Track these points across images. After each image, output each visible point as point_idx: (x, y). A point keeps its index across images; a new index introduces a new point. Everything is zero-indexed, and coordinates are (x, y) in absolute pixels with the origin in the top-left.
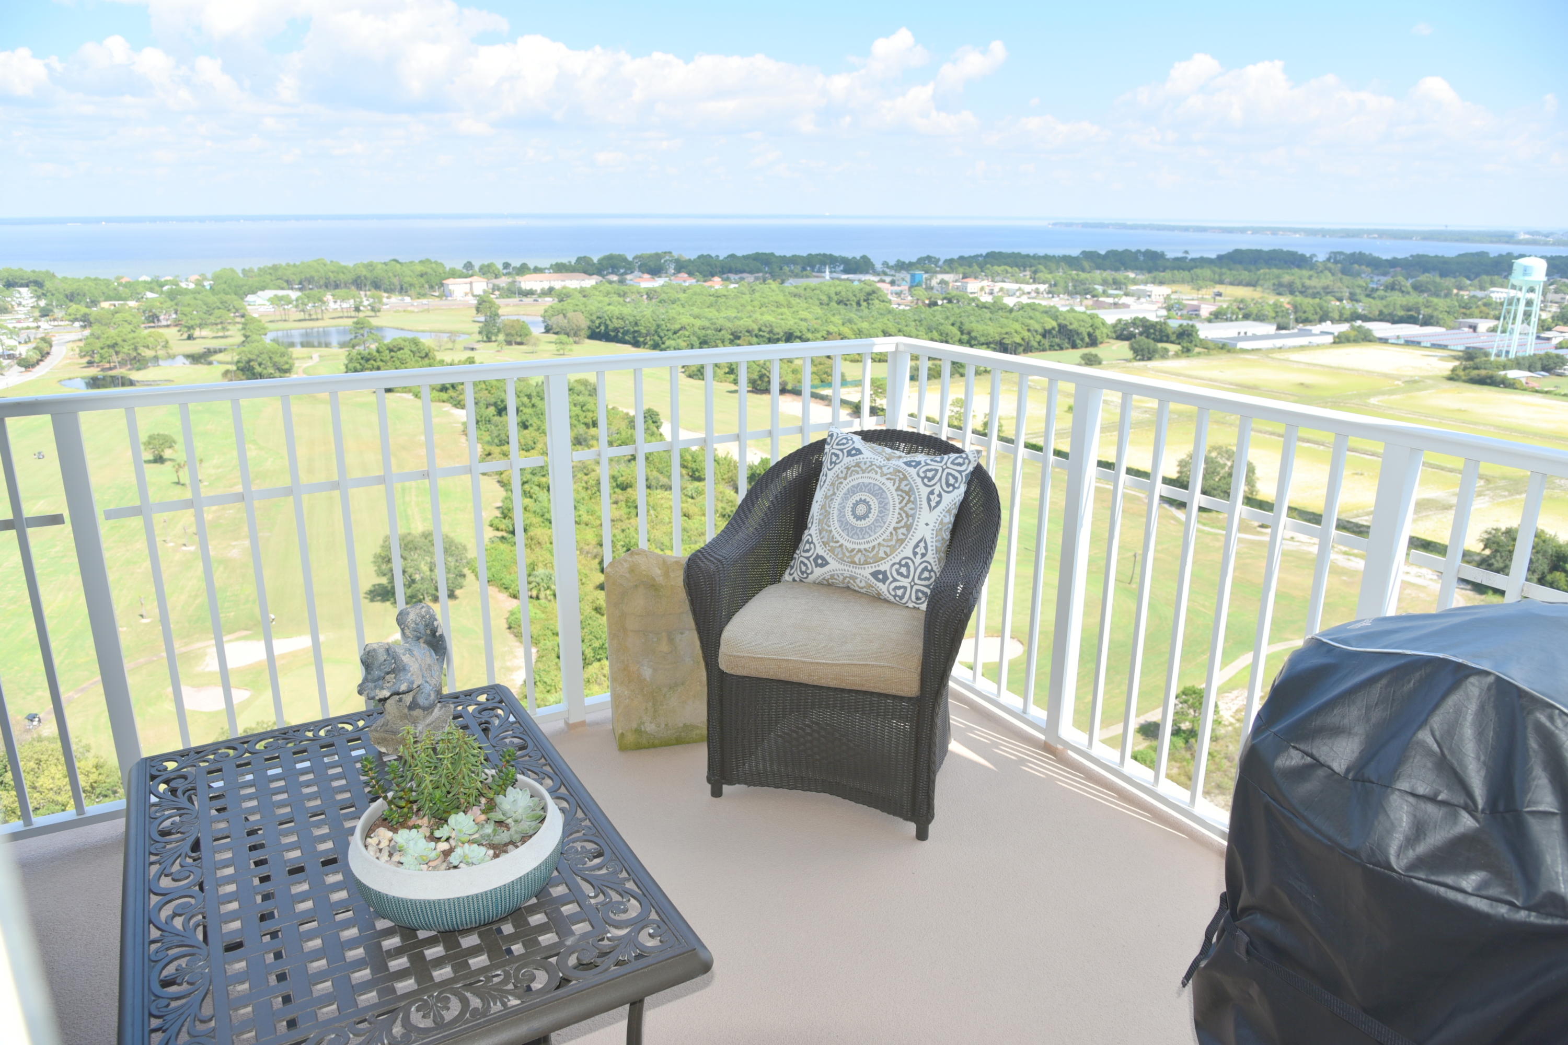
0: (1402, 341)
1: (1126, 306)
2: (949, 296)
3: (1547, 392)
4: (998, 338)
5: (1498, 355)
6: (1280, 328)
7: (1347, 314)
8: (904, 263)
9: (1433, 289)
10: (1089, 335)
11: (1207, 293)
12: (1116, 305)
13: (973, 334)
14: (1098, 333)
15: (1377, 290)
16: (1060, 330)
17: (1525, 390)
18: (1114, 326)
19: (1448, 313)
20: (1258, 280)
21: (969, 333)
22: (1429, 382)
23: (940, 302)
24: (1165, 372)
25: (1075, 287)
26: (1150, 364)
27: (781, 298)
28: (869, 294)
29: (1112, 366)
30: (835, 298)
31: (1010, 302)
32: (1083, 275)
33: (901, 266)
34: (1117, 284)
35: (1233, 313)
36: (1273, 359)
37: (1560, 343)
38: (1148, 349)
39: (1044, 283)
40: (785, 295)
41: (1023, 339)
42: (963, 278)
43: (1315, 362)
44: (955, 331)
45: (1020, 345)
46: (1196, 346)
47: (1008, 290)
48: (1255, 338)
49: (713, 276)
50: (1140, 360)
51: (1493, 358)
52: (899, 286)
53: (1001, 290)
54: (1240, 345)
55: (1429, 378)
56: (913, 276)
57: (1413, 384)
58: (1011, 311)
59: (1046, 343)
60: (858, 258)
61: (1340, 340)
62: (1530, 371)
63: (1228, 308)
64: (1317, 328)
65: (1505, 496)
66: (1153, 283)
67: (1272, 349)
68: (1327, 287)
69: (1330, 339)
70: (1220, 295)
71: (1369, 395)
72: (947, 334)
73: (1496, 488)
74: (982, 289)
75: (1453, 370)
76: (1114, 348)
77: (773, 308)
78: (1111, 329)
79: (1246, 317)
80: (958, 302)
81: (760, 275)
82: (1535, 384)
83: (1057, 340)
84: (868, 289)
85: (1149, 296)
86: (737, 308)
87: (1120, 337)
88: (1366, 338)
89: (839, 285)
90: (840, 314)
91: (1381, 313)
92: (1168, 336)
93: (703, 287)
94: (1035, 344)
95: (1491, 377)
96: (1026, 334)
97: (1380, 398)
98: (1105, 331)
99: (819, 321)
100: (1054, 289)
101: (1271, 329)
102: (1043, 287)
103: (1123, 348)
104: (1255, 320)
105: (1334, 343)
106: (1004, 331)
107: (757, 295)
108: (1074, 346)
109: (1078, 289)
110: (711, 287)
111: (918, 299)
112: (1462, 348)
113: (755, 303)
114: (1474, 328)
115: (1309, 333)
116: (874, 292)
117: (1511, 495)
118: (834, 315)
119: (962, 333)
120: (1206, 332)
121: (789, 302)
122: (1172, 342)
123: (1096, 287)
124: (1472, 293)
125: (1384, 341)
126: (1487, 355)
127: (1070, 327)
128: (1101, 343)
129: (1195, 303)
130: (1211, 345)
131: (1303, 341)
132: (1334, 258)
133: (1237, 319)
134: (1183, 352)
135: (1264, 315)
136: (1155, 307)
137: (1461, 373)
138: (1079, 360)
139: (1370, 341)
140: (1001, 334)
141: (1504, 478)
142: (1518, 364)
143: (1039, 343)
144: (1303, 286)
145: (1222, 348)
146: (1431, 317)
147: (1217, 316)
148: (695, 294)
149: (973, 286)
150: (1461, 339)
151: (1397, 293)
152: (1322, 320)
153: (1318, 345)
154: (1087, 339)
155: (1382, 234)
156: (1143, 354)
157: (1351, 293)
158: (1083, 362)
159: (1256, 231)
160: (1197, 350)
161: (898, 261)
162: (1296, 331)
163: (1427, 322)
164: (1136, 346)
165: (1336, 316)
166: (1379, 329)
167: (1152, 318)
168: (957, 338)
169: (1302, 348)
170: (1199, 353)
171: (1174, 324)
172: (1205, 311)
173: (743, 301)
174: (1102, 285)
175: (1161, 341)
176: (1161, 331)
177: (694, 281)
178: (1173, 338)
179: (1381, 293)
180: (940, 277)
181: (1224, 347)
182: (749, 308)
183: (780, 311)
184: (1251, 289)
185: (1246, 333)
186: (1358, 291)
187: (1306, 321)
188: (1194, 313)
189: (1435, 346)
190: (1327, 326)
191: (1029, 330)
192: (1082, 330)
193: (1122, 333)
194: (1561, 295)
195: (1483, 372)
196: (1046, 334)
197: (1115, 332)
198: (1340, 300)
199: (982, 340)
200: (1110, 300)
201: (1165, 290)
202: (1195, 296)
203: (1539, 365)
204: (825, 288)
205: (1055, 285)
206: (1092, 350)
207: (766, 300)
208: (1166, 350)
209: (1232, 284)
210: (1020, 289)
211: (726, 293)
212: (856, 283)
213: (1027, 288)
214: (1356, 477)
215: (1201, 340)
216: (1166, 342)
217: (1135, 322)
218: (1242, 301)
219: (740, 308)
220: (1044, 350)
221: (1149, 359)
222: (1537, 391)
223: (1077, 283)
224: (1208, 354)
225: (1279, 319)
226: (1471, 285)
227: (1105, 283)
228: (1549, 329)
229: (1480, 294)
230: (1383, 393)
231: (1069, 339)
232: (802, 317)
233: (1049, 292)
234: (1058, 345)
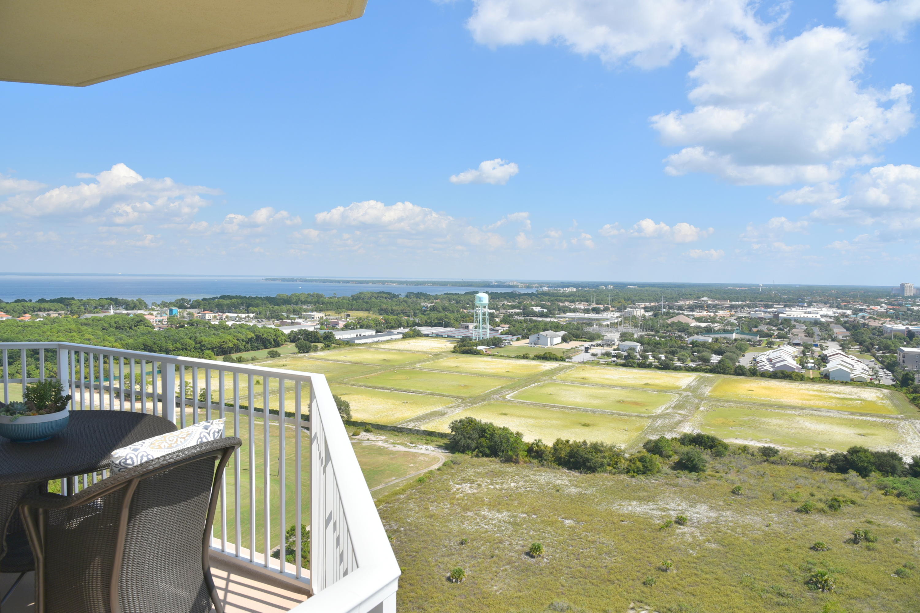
0: (434, 335)
1: (299, 324)
2: (191, 322)
3: (494, 355)
4: (218, 345)
5: (475, 340)
6: (377, 332)
7: (411, 323)
8: (166, 303)
9: (451, 309)
10: (274, 340)
11: (343, 315)
12: (292, 323)
13: (203, 343)
14: (279, 339)
15: (426, 311)
16: (256, 339)
17: (485, 355)
18: (289, 335)
19: (456, 320)
20: (371, 307)
21: (200, 343)
22: (444, 354)
23: (186, 325)
24: (315, 358)
25: (271, 314)
26: (307, 355)
27: (73, 326)
28: (138, 322)
29: (286, 357)
30: (115, 325)
31: (230, 323)
32: (276, 307)
33: (164, 305)
34: (295, 312)
35: (354, 325)
36: (372, 348)
37: (501, 332)
38: (306, 346)
39: (253, 313)
40: (76, 325)
41: (234, 345)
42: (204, 311)
43: (393, 348)
44: (191, 342)
45: (233, 348)
46: (333, 343)
47: (231, 317)
48: (365, 337)
49: (25, 313)
50: (302, 353)
51: (473, 341)
52: (161, 316)
53: (227, 317)
54: (357, 341)
55: (444, 352)
56: (171, 311)
57: (437, 355)
58: (230, 328)
59: (249, 346)
60: (135, 300)
61: (406, 336)
62: (488, 346)
63: (352, 322)
64: (395, 331)
65: (469, 406)
66: (316, 311)
67: (373, 343)
68: (403, 310)
69: (401, 336)
70: (349, 316)
71: (416, 363)
72: (186, 344)
73: (466, 402)
74: (215, 317)
75: (454, 348)
76: (289, 347)
77: (67, 333)
78: (287, 337)
79: (361, 327)
80: (197, 325)
81: (63, 312)
82: (490, 352)
83: (255, 344)
84: (138, 319)
85: (313, 318)
86: (39, 334)
87: (292, 341)
88: (418, 335)
89: (118, 317)
90: (115, 335)
91: (426, 322)
92: (318, 339)
93: (15, 321)
94: (243, 348)
95: (470, 350)
96: (236, 342)
97: (421, 364)
98: (283, 338)
99: (99, 340)
100: (259, 316)
101: (374, 333)
102: (252, 315)
103: (292, 347)
104: (366, 328)
105: (403, 338)
106: (222, 341)
107: (56, 325)
108: (266, 348)
109: (273, 315)
110: (21, 321)
111: (172, 324)
112: (461, 337)
113: (54, 330)
114: (467, 327)
115: (392, 334)
116: (141, 321)
117: (472, 405)
118: (110, 335)
119: (196, 343)
120: (339, 336)
121: (79, 329)
122: (321, 342)
123: (284, 314)
124: (469, 311)
125: (427, 336)
126: (471, 340)
127: (263, 337)
128: (282, 345)
129: (336, 320)
130: (341, 343)
131: (388, 338)
132: (409, 295)
133: (356, 328)
134: (325, 347)
135: (370, 326)
136: (314, 324)
137: (458, 349)
138: (267, 355)
139: (420, 336)
140: (220, 342)
141: (470, 397)
142: (482, 343)
143: (245, 346)
144: (392, 310)
145: (347, 344)
146: (449, 323)
147: (347, 327)
148: (7, 325)
149: (209, 315)
150: (460, 333)
151: (436, 312)
152: (399, 327)
153: (396, 339)
154: (273, 343)
155: (434, 283)
156: (304, 349)
157: (414, 313)
158: (269, 356)
159: (374, 282)
160: (333, 345)
161: (163, 302)
162: (386, 333)
163: (446, 326)
164: (299, 345)
165: (406, 325)
166: (424, 330)
167: (311, 329)
168: (192, 346)
169: (388, 341)
170: (334, 347)
171: (322, 332)
172: (341, 325)
173: (43, 329)
174: (286, 312)
175: (315, 342)
176: (315, 336)
177: (9, 317)
178: (321, 340)
179: (428, 312)
180: (188, 310)
181: (348, 343)
182: (49, 333)
183: (72, 334)
184: (367, 312)
185: (360, 335)
186: (418, 311)
187: (392, 328)
188: (334, 326)
189: (449, 337)
190: (402, 330)
191: (238, 340)
192: (270, 337)
193: (293, 338)
194: (506, 310)
195: (467, 348)
196: (249, 341)
197: (290, 338)
198: (409, 316)
199: (209, 346)
200: (289, 321)
201: (322, 314)
202: (337, 317)
203: (491, 343)
204: (107, 319)
205: (260, 313)
206: (275, 349)
207: (62, 328)
208: (317, 347)
209: (358, 310)
210: (238, 316)
211: (31, 324)
212: (131, 315)
213: (243, 316)
214: (404, 404)
215: (336, 340)
216: (318, 342)
217: (301, 332)
218: (360, 319)
219: (42, 333)
220: (248, 350)
221: (308, 352)
222: (490, 355)
223: (272, 312)
224: (340, 348)
225: (378, 327)
226: (469, 307)
227: (288, 311)
228: (499, 326)
229: (472, 311)
230: (422, 361)
231: (263, 343)
232: (87, 337)
233: (256, 318)
234: (257, 347)
